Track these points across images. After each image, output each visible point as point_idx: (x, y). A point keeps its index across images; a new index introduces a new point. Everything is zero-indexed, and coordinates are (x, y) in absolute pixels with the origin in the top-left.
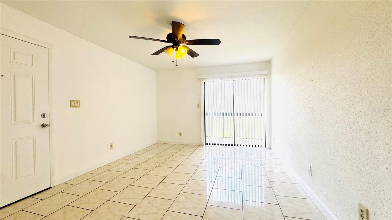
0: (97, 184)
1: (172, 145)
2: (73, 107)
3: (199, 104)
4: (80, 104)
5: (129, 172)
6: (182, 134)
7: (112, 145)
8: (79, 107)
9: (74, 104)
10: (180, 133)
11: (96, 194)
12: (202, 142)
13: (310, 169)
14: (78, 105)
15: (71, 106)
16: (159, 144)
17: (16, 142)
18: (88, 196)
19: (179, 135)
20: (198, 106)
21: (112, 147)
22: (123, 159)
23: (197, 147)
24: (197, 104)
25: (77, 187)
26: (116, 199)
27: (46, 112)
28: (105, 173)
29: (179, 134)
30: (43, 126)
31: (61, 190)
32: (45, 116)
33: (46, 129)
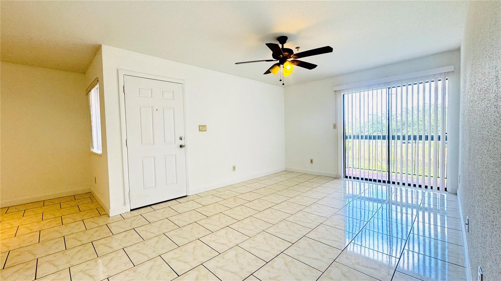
0: (217, 199)
1: (302, 174)
2: (201, 131)
3: (336, 124)
4: (206, 129)
5: (245, 194)
6: (314, 161)
7: (234, 167)
8: (205, 131)
9: (202, 128)
10: (312, 161)
11: (214, 206)
12: (339, 174)
13: (467, 223)
14: (205, 129)
15: (200, 130)
16: (286, 171)
17: (165, 158)
18: (208, 207)
19: (311, 163)
20: (335, 126)
21: (234, 169)
22: (246, 182)
23: (331, 179)
24: (334, 124)
25: (203, 199)
26: (227, 213)
27: (183, 136)
28: (226, 192)
29: (310, 161)
30: (181, 146)
31: (193, 199)
32: (182, 139)
33: (183, 148)
